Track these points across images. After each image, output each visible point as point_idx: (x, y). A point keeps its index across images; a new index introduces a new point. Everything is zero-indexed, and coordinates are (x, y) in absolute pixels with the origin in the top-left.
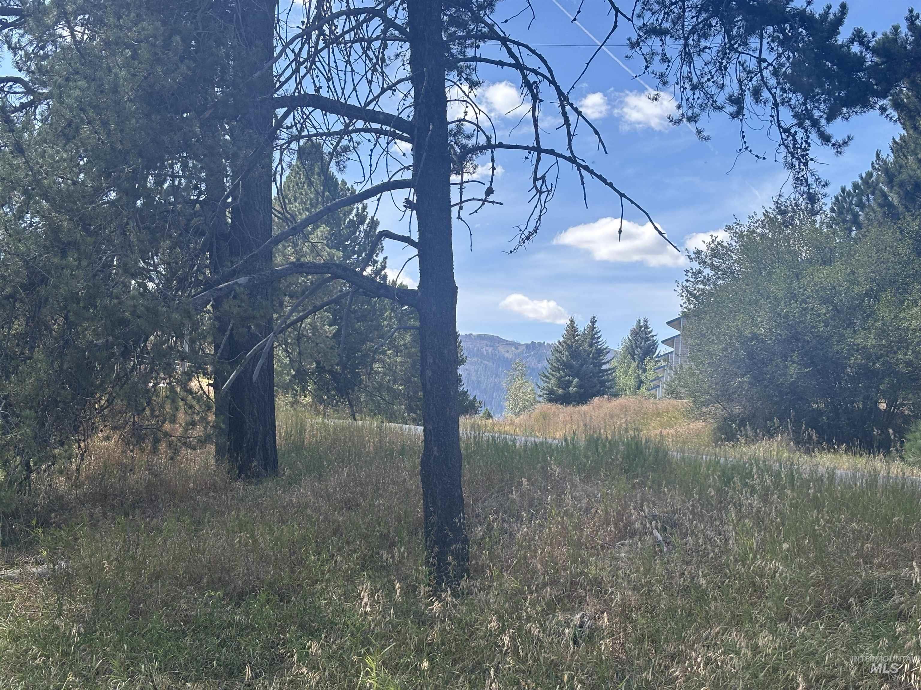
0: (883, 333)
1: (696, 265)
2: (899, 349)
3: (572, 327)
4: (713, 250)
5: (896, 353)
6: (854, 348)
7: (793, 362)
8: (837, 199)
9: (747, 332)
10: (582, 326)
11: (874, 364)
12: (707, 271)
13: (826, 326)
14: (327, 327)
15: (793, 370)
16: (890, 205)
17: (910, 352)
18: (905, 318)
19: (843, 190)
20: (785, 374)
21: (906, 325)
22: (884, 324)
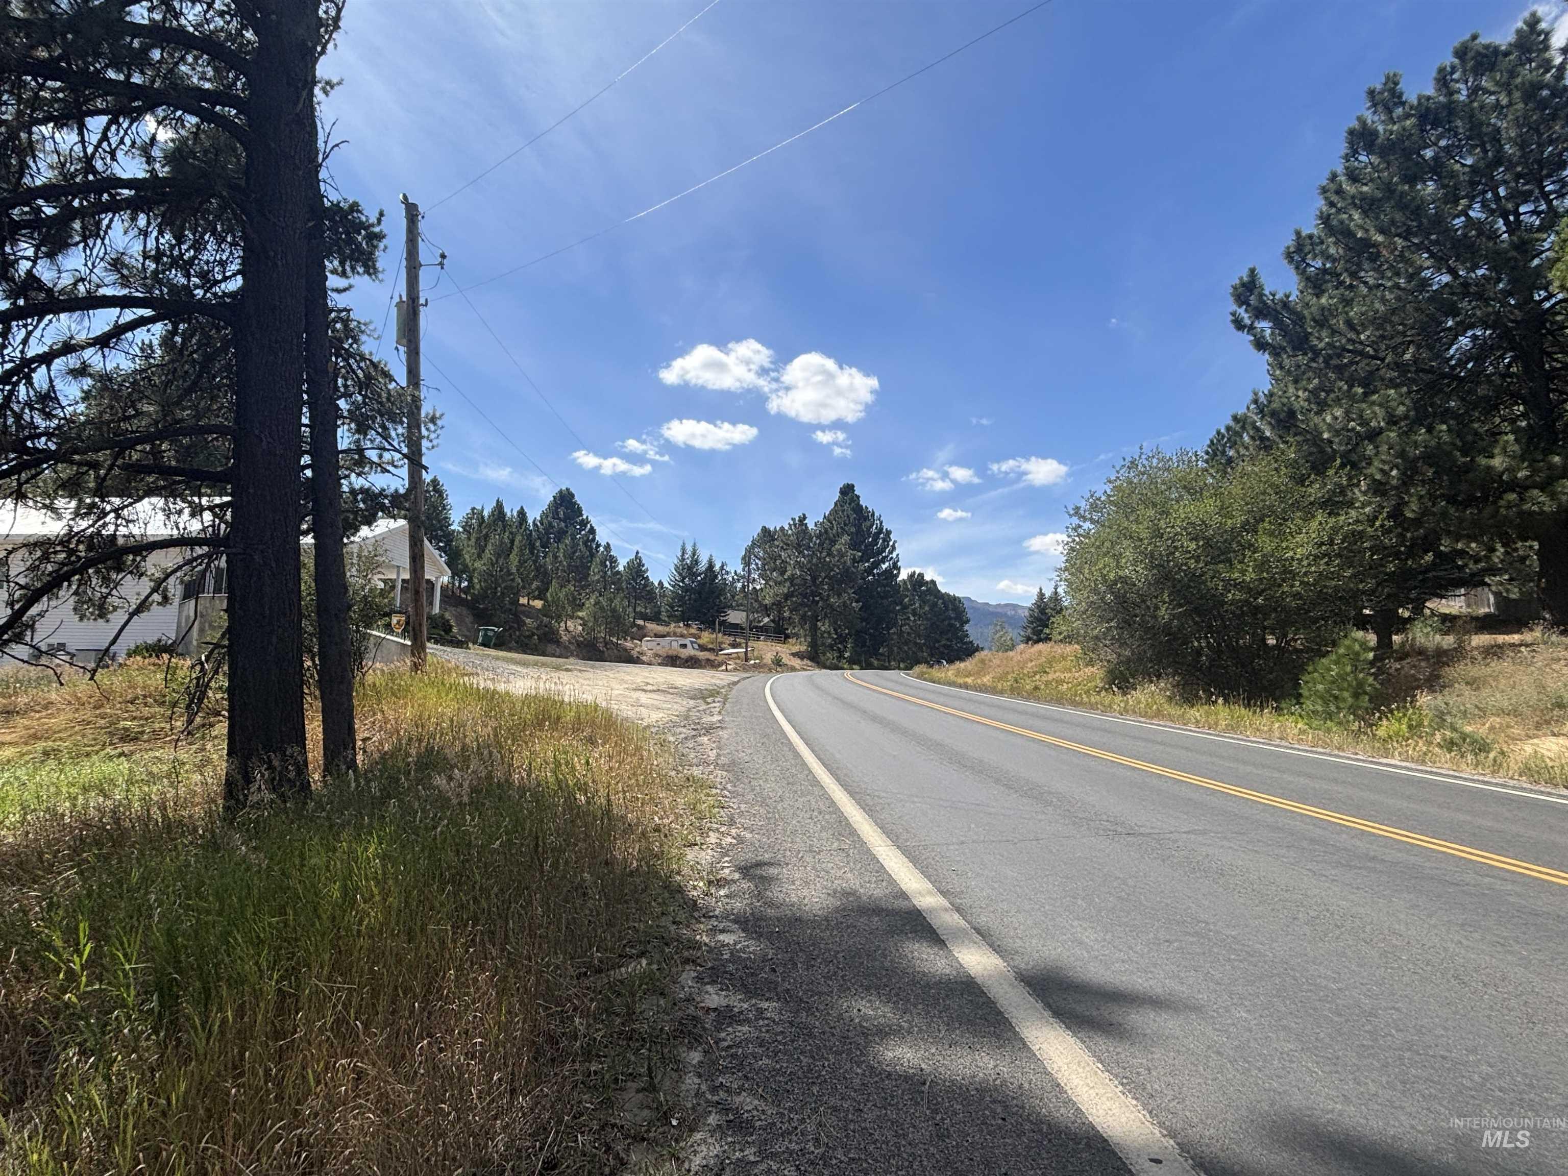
0: (1262, 566)
1: (1075, 521)
2: (1284, 580)
3: (1041, 595)
4: (1091, 505)
5: (1280, 586)
6: (1230, 584)
7: (1165, 603)
8: (1212, 441)
9: (1112, 576)
10: (1048, 593)
11: (1255, 599)
12: (1087, 525)
13: (1197, 562)
14: (854, 604)
15: (1164, 613)
16: (1263, 439)
17: (1297, 583)
18: (1287, 547)
19: (1218, 433)
20: (1155, 617)
21: (1291, 553)
22: (1264, 556)
